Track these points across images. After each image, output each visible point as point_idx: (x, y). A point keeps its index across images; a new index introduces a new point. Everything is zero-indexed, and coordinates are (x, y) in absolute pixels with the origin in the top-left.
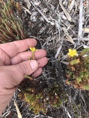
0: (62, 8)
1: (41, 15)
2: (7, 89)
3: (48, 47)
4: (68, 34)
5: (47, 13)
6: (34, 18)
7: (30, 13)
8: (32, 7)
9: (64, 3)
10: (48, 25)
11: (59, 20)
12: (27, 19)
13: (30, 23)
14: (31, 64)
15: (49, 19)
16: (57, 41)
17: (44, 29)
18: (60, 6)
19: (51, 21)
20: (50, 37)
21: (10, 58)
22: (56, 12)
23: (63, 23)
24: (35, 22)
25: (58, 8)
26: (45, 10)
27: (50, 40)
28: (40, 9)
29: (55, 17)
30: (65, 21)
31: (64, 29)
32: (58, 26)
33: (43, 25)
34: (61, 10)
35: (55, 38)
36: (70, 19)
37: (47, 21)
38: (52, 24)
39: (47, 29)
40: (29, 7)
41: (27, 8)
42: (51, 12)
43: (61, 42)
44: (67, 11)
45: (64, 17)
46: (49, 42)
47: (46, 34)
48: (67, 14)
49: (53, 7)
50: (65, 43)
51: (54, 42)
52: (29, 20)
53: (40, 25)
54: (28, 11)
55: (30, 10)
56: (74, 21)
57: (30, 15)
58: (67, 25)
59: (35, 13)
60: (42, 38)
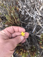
1: (26, 12)
3: (29, 27)
4: (39, 22)
5: (29, 11)
6: (23, 13)
7: (21, 11)
8: (22, 8)
9: (37, 7)
10: (29, 17)
11: (35, 15)
12: (20, 13)
13: (21, 15)
14: (21, 37)
15: (30, 14)
16: (34, 24)
17: (27, 18)
18: (35, 8)
19: (31, 15)
20: (30, 22)
21: (11, 34)
22: (33, 11)
23: (36, 16)
24: (23, 15)
25: (34, 9)
26: (28, 10)
27: (30, 24)
28: (26, 9)
29: (33, 13)
30: (38, 15)
31: (37, 19)
32: (34, 18)
33: (27, 17)
34: (36, 10)
35: (32, 23)
36: (40, 15)
37: (29, 15)
38: (32, 16)
39: (29, 19)
40: (21, 8)
41: (20, 9)
42: (31, 11)
43: (36, 26)
44: (39, 11)
45: (37, 14)
46: (30, 25)
47: (28, 21)
48: (39, 12)
51: (32, 25)
52: (21, 14)
53: (26, 17)
54: (21, 10)
55: (21, 9)
56: (42, 16)
57: (21, 12)
58: (38, 18)
59: (23, 11)
60: (26, 23)
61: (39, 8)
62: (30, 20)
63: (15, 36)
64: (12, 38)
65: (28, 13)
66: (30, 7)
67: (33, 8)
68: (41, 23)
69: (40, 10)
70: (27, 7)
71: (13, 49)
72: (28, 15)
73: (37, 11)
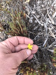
0: (49, 16)
1: (35, 19)
2: (14, 69)
3: (38, 39)
4: (51, 32)
5: (39, 18)
6: (31, 21)
7: (29, 18)
8: (31, 14)
9: (50, 13)
10: (39, 25)
11: (47, 23)
12: (27, 21)
13: (28, 23)
14: (27, 52)
15: (41, 22)
16: (45, 35)
17: (36, 27)
18: (47, 14)
19: (41, 23)
20: (40, 33)
21: (15, 46)
22: (44, 18)
23: (48, 25)
24: (32, 23)
25: (46, 16)
26: (38, 16)
27: (40, 35)
28: (35, 16)
29: (44, 21)
30: (50, 24)
31: (49, 28)
32: (46, 26)
33: (36, 25)
34: (48, 17)
35: (43, 33)
36: (53, 23)
38: (42, 25)
39: (39, 28)
40: (29, 14)
41: (28, 15)
42: (42, 18)
43: (47, 37)
44: (52, 18)
45: (50, 22)
46: (39, 36)
47: (37, 30)
48: (52, 20)
49: (43, 15)
50: (49, 38)
51: (42, 36)
52: (28, 22)
53: (34, 25)
54: (28, 16)
55: (29, 16)
56: (55, 24)
57: (29, 19)
58: (51, 26)
59: (32, 18)
60: (35, 33)
61: (51, 14)
62: (41, 29)
63: (20, 49)
64: (15, 52)
65: (38, 20)
66: (40, 12)
67: (45, 14)
68: (54, 34)
69: (54, 17)
70: (36, 12)
71: (17, 67)
72: (38, 23)
73: (49, 19)
